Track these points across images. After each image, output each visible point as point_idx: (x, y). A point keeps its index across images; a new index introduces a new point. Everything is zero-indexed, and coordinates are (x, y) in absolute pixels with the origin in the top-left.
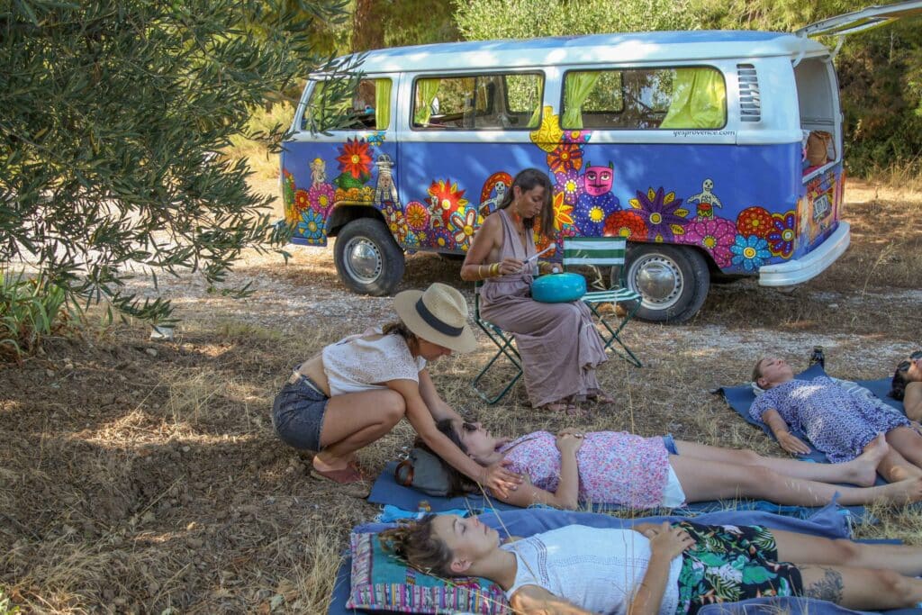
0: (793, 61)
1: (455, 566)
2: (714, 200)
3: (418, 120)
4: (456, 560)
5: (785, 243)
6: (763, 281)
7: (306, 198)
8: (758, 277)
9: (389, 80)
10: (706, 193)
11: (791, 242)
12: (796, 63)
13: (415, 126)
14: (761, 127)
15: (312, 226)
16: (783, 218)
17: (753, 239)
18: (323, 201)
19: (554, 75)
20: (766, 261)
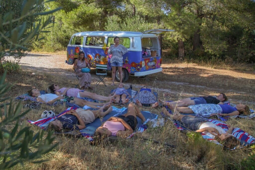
0: (141, 38)
1: (33, 95)
2: (128, 60)
3: (87, 44)
4: (33, 94)
5: (138, 69)
6: (135, 75)
7: (70, 56)
8: (134, 75)
9: (83, 37)
10: (127, 59)
11: (139, 69)
12: (142, 38)
13: (86, 45)
14: (134, 48)
15: (70, 61)
16: (138, 64)
17: (133, 68)
18: (72, 57)
19: (106, 37)
20: (135, 72)
